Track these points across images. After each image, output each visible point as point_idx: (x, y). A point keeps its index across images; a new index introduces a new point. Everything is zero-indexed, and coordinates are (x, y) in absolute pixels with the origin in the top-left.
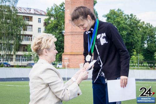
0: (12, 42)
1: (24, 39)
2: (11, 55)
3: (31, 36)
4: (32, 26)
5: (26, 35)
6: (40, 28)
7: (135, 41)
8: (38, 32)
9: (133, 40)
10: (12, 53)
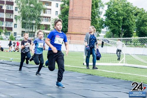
0: (34, 22)
1: (44, 20)
2: (33, 32)
3: (50, 18)
4: (50, 9)
5: (45, 17)
6: (57, 12)
7: (129, 25)
8: (56, 15)
9: (128, 23)
10: (34, 31)
